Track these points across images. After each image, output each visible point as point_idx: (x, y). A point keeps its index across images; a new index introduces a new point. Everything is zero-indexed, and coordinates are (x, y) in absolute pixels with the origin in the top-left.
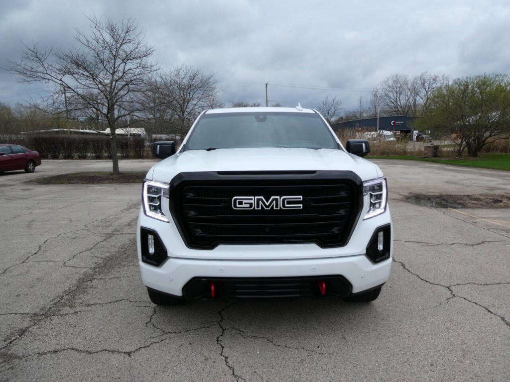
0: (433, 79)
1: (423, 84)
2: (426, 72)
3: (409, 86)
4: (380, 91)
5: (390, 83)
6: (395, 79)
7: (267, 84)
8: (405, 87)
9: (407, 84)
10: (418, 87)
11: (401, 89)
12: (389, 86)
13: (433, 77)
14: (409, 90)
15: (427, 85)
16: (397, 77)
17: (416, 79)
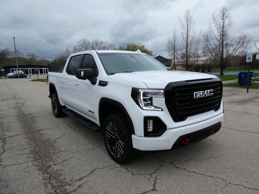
0: (101, 43)
1: (97, 45)
2: (98, 39)
3: (91, 45)
4: (77, 47)
5: (82, 43)
6: (84, 41)
7: (14, 38)
8: (89, 45)
9: (89, 44)
10: (95, 46)
11: (87, 47)
12: (81, 45)
13: (101, 42)
14: (91, 47)
15: (98, 45)
16: (85, 41)
17: (93, 42)
